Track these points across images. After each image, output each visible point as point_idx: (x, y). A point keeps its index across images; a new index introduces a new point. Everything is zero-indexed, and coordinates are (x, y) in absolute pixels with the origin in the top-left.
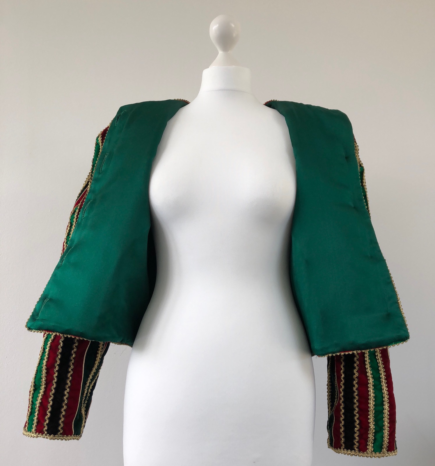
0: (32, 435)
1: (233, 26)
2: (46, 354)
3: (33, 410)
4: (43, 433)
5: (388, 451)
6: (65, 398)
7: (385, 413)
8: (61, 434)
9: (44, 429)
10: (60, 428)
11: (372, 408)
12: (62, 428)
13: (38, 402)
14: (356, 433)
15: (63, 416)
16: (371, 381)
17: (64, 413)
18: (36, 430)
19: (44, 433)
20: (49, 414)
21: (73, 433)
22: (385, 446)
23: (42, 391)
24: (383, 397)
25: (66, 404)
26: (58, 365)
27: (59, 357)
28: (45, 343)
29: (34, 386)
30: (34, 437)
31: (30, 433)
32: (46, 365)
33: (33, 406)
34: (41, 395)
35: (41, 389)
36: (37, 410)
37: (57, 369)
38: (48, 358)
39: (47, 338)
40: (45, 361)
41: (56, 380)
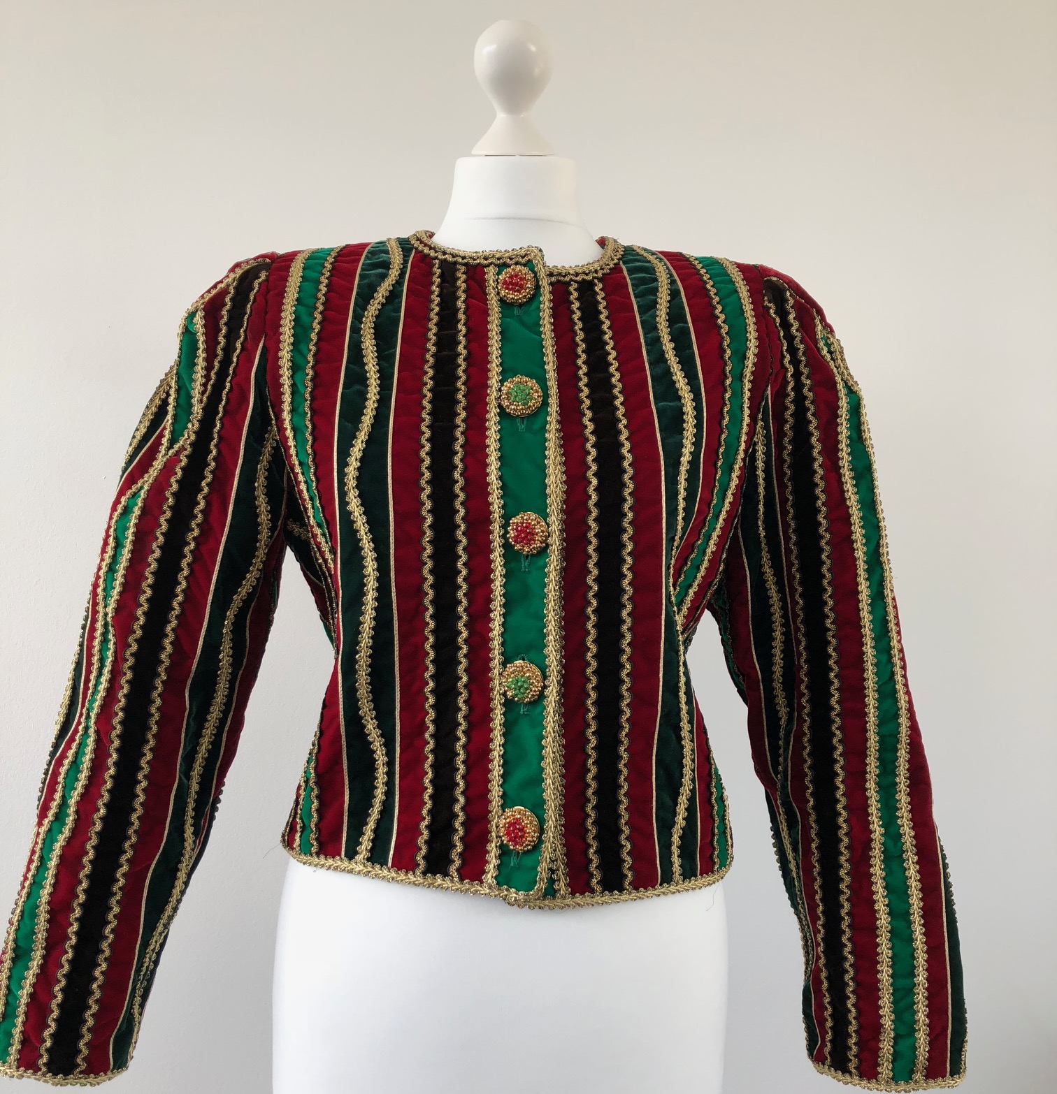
0: (8, 1071)
1: (533, 49)
2: (48, 874)
4: (36, 1069)
5: (927, 1077)
6: (95, 986)
7: (919, 994)
8: (81, 1072)
9: (40, 1062)
10: (79, 1060)
11: (887, 981)
12: (84, 1059)
13: (25, 991)
14: (852, 1036)
15: (89, 1029)
16: (883, 920)
17: (91, 1022)
18: (18, 1060)
19: (40, 1069)
20: (53, 1025)
21: (111, 1067)
22: (920, 1067)
23: (35, 964)
24: (913, 958)
25: (97, 1001)
26: (79, 904)
27: (85, 885)
28: (44, 843)
29: (14, 950)
30: (14, 1076)
31: (4, 1066)
32: (49, 903)
33: (10, 999)
34: (34, 975)
35: (31, 959)
36: (22, 1011)
37: (78, 915)
38: (54, 886)
39: (50, 830)
40: (46, 892)
41: (74, 941)
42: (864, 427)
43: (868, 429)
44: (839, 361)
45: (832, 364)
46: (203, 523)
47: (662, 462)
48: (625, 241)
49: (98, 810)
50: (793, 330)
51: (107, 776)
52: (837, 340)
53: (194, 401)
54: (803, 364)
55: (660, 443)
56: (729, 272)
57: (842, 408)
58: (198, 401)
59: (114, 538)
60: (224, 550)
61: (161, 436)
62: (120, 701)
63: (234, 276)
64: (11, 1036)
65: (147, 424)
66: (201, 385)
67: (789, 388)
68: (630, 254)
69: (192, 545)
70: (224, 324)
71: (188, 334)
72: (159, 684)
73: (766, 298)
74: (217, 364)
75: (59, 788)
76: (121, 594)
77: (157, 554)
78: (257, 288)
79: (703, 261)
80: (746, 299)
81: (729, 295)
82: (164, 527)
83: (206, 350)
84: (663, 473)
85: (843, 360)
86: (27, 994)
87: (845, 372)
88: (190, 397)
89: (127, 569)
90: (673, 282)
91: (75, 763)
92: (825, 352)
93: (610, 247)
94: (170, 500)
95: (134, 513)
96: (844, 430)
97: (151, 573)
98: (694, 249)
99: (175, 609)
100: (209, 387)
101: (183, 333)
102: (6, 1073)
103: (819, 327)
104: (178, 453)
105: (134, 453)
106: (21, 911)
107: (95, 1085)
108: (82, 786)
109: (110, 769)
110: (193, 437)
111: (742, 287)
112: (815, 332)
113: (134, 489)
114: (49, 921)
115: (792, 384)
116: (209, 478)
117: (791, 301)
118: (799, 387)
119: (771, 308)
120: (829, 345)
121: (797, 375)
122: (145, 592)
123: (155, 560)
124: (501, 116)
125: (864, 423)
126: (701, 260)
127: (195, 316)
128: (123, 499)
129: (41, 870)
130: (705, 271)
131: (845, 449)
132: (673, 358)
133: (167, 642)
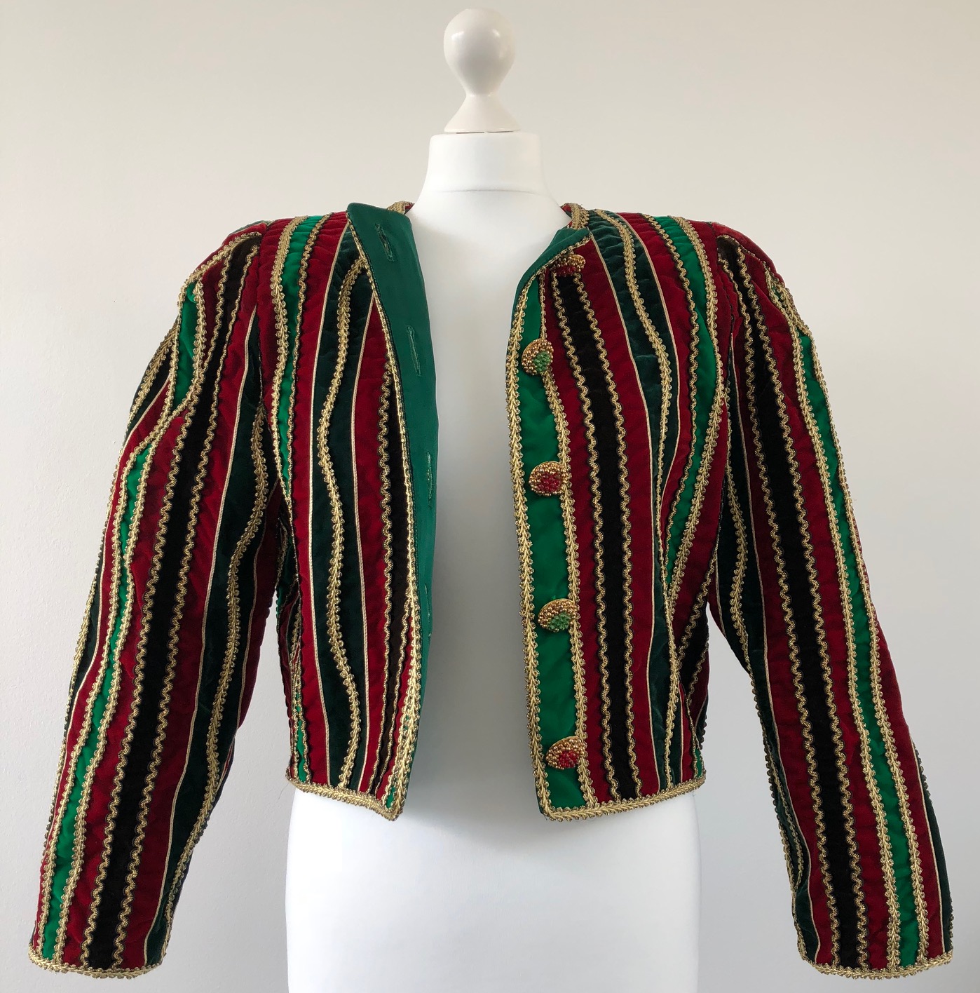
0: (54, 966)
2: (83, 793)
3: (53, 913)
4: (79, 964)
5: (928, 957)
6: (127, 890)
7: (915, 880)
8: (118, 967)
9: (82, 957)
10: (115, 956)
11: (890, 873)
12: (120, 955)
13: (67, 896)
14: (860, 932)
15: (123, 929)
16: (881, 817)
17: (125, 923)
18: (62, 956)
19: (82, 964)
20: (93, 924)
21: (146, 962)
22: (923, 948)
23: (75, 872)
24: (908, 847)
25: (130, 904)
26: (112, 819)
27: (116, 802)
28: (76, 767)
29: (55, 861)
30: (59, 970)
31: (50, 962)
32: (85, 819)
33: (54, 904)
34: (74, 881)
35: (72, 868)
36: (65, 914)
37: (111, 828)
38: (89, 803)
39: (81, 754)
40: (82, 808)
41: (109, 851)
42: (817, 366)
43: (820, 368)
44: (790, 308)
45: (783, 310)
46: (206, 477)
47: (646, 410)
48: (588, 207)
49: (127, 736)
50: (746, 283)
51: (133, 705)
52: (786, 289)
53: (196, 365)
54: (757, 312)
55: (642, 393)
56: (685, 231)
57: (796, 349)
58: (199, 366)
59: (125, 492)
60: (225, 500)
61: (164, 396)
62: (142, 639)
63: (228, 249)
64: (56, 935)
65: (150, 384)
66: (201, 351)
67: (748, 335)
68: (594, 219)
69: (198, 497)
70: (221, 295)
71: (188, 304)
72: (176, 623)
73: (719, 255)
74: (216, 332)
75: (88, 717)
76: (137, 543)
77: (168, 506)
78: (250, 262)
79: (662, 221)
80: (703, 256)
81: (687, 253)
82: (173, 482)
83: (206, 319)
84: (648, 419)
85: (793, 307)
86: (69, 899)
87: (795, 317)
88: (191, 362)
89: (141, 520)
90: (636, 242)
91: (102, 696)
92: (776, 300)
93: (576, 213)
94: (177, 457)
95: (144, 469)
96: (799, 368)
97: (164, 524)
98: (652, 210)
99: (187, 555)
100: (210, 354)
101: (183, 302)
102: (53, 969)
103: (770, 279)
104: (182, 414)
105: (138, 412)
106: (59, 827)
107: (131, 978)
108: (110, 715)
109: (136, 699)
110: (196, 400)
111: (699, 245)
112: (766, 283)
113: (142, 446)
114: (85, 834)
115: (750, 330)
116: (211, 436)
117: (743, 257)
118: (756, 333)
119: (724, 264)
120: (779, 295)
121: (753, 322)
122: (159, 541)
123: (166, 511)
124: (470, 97)
125: (816, 363)
126: (660, 220)
127: (194, 288)
128: (132, 456)
129: (76, 790)
130: (664, 231)
131: (802, 386)
132: (644, 314)
133: (181, 585)
